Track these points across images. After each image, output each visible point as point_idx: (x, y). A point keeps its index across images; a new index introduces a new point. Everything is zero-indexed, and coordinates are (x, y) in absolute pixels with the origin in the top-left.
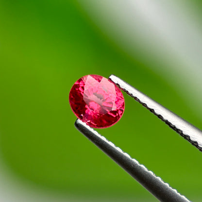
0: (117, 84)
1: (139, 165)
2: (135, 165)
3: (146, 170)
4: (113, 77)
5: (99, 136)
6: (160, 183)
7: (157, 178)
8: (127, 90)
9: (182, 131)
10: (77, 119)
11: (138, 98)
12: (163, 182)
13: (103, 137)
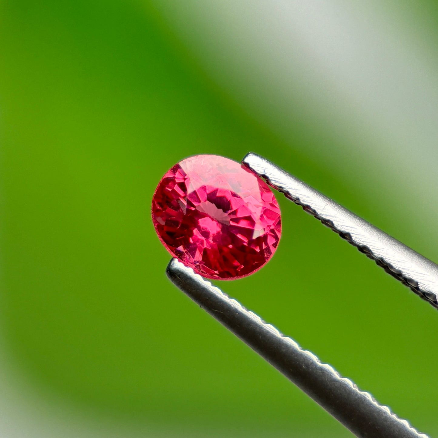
0: (264, 176)
1: (319, 364)
2: (310, 364)
3: (336, 375)
4: (253, 160)
5: (224, 297)
6: (369, 405)
7: (363, 393)
8: (286, 188)
9: (417, 284)
10: (172, 260)
11: (313, 207)
12: (375, 403)
13: (233, 300)
